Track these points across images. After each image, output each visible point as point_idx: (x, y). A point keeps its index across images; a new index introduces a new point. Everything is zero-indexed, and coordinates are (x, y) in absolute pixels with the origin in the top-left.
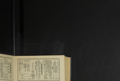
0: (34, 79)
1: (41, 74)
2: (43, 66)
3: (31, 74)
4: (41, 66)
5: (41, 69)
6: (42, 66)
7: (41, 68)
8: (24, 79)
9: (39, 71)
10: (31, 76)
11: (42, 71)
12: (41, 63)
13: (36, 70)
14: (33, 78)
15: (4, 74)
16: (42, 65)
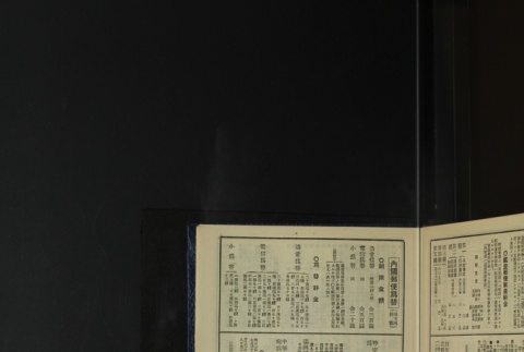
0: (479, 327)
1: (503, 301)
2: (510, 265)
3: (471, 307)
4: (502, 263)
5: (502, 280)
6: (506, 266)
7: (503, 276)
8: (447, 327)
9: (497, 290)
10: (470, 312)
11: (506, 291)
12: (502, 251)
13: (485, 285)
14: (477, 323)
15: (353, 308)
16: (505, 260)
